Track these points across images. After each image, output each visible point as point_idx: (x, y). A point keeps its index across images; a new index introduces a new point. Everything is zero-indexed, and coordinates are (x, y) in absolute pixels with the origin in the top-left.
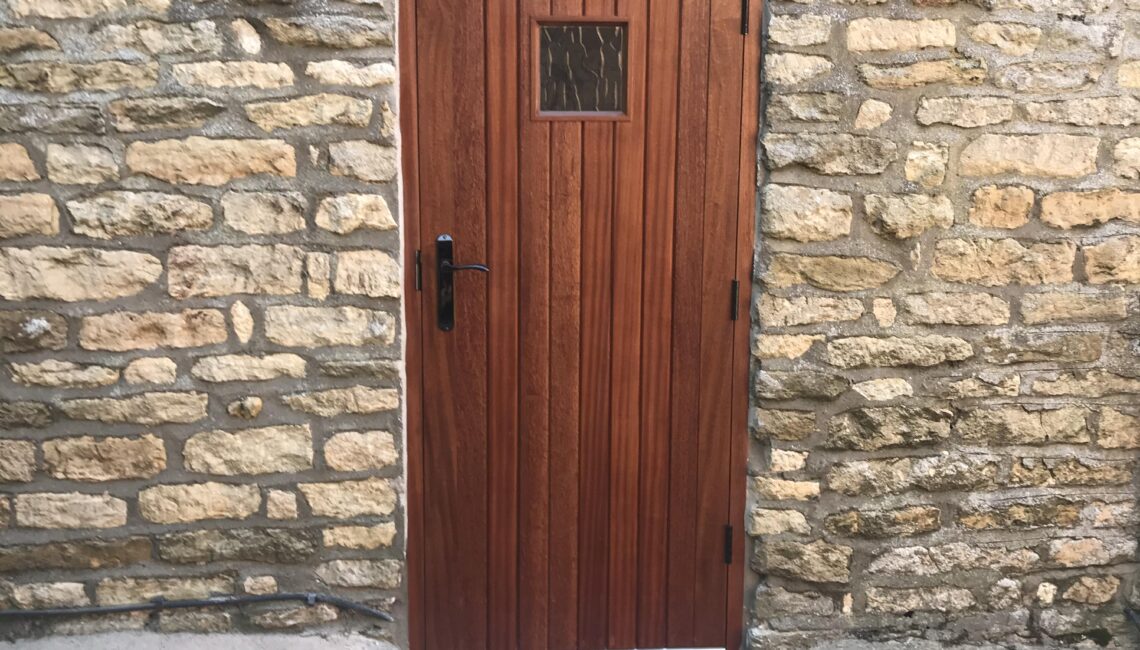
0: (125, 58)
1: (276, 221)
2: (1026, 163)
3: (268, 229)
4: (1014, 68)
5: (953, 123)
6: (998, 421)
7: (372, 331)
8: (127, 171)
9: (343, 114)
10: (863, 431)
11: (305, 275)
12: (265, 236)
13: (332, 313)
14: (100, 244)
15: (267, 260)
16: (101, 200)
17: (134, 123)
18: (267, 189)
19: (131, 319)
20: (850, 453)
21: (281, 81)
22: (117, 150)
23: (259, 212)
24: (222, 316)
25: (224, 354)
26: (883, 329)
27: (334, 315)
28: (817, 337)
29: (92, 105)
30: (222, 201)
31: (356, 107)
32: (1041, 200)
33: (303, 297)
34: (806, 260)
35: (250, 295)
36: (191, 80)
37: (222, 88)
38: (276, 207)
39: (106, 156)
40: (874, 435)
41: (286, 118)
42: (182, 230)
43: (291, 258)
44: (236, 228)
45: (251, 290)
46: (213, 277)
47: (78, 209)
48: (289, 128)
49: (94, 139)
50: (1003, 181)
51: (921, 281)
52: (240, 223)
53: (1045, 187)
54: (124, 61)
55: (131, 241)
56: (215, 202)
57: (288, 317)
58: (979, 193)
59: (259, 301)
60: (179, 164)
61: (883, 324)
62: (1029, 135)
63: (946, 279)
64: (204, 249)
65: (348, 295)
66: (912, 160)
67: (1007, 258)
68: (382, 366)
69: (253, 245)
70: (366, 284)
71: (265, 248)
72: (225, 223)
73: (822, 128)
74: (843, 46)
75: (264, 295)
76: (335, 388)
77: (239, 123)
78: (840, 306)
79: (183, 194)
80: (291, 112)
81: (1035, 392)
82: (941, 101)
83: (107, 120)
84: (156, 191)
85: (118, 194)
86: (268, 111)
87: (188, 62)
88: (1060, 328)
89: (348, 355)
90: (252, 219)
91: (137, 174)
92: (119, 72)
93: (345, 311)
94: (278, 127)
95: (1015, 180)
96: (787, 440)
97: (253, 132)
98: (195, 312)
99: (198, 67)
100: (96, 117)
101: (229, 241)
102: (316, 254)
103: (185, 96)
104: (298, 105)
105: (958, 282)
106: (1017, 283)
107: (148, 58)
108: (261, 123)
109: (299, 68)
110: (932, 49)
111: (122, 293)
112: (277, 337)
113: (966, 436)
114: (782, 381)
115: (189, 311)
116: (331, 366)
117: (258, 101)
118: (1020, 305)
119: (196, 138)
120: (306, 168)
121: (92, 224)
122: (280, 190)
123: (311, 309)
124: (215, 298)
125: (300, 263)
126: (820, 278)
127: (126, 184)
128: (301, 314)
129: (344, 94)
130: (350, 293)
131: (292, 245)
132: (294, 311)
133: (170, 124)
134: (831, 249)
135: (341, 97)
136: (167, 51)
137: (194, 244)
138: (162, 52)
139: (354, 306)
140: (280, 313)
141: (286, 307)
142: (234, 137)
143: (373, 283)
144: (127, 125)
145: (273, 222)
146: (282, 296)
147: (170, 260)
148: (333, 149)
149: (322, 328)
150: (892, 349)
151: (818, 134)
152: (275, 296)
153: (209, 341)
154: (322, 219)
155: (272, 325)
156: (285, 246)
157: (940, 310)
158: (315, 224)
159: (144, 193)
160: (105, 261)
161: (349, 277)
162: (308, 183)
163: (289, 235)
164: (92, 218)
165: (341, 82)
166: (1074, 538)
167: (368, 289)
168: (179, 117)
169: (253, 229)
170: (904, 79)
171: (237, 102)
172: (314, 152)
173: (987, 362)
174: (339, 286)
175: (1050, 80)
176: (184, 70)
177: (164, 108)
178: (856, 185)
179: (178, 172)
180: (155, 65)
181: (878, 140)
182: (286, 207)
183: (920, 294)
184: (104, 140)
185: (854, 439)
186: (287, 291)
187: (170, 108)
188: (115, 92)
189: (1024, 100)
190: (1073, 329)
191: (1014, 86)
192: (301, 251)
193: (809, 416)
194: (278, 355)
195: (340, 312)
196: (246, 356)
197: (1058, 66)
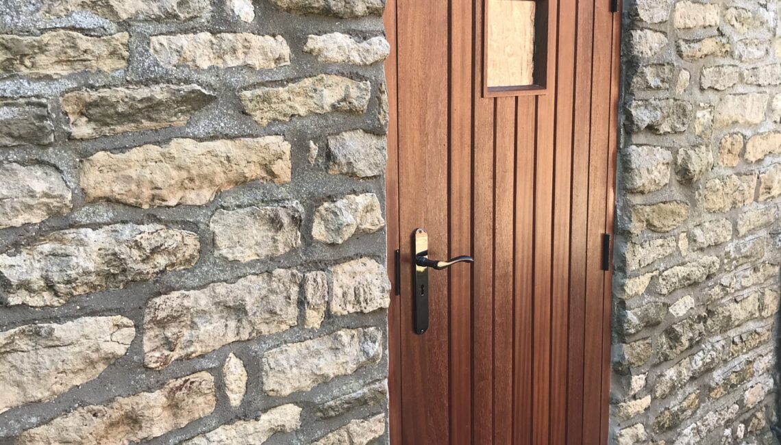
0: (84, 26)
1: (275, 241)
2: (742, 116)
3: (264, 252)
4: (740, 43)
5: (715, 87)
6: (728, 314)
7: (366, 353)
8: (84, 198)
9: (344, 100)
10: (671, 344)
11: (302, 303)
12: (262, 262)
13: (328, 342)
14: (48, 314)
15: (264, 292)
16: (47, 247)
17: (93, 125)
18: (263, 201)
19: (95, 415)
20: (665, 363)
21: (278, 60)
22: (69, 167)
23: (255, 232)
24: (212, 378)
25: (215, 428)
26: (684, 258)
27: (330, 344)
28: (655, 273)
29: (34, 99)
30: (212, 225)
31: (355, 89)
32: (747, 142)
33: (300, 331)
34: (648, 209)
35: (244, 341)
36: (175, 59)
37: (210, 68)
38: (275, 223)
39: (54, 178)
40: (677, 345)
41: (284, 107)
42: (163, 272)
43: (287, 285)
44: (230, 257)
45: (245, 336)
46: (202, 329)
47: (11, 266)
48: (287, 119)
49: (35, 153)
50: (732, 131)
51: (700, 215)
52: (235, 250)
53: (748, 133)
54: (81, 30)
55: (94, 302)
56: (202, 227)
57: (287, 359)
58: (723, 141)
59: (255, 347)
60: (159, 179)
61: (684, 253)
62: (743, 94)
63: (709, 211)
64: (192, 292)
65: (343, 316)
66: (699, 118)
67: (733, 190)
68: (375, 390)
69: (249, 277)
70: (362, 299)
71: (261, 278)
72: (216, 253)
73: (661, 94)
74: (672, 24)
75: (259, 337)
76: (331, 432)
77: (232, 117)
78: (666, 244)
79: (159, 221)
80: (290, 99)
81: (742, 286)
82: (711, 69)
83: (57, 122)
84: (124, 222)
85: (70, 234)
86: (266, 99)
87: (171, 33)
88: (751, 237)
89: (344, 388)
90: (247, 243)
91: (96, 201)
92: (75, 47)
93: (340, 336)
94: (275, 120)
95: (736, 130)
96: (639, 366)
97: (249, 127)
98: (180, 382)
99: (183, 40)
100: (42, 118)
101: (222, 277)
102: (314, 273)
103: (169, 82)
104: (297, 90)
105: (714, 212)
106: (735, 207)
107: (114, 26)
108: (257, 116)
109: (297, 42)
110: (709, 28)
111: (78, 381)
112: (276, 387)
113: (713, 330)
114: (638, 316)
115: (174, 383)
116: (330, 407)
117: (254, 86)
118: (737, 223)
119: (181, 140)
120: (303, 169)
121: (36, 287)
122: (278, 201)
123: (309, 342)
124: (202, 356)
125: (296, 289)
126: (656, 223)
127: (80, 216)
128: (299, 352)
129: (343, 74)
130: (345, 313)
131: (289, 267)
132: (293, 349)
133: (146, 123)
134: (661, 198)
135: (339, 79)
136: (141, 17)
137: (178, 289)
138: (134, 18)
139: (348, 328)
140: (280, 357)
141: (284, 347)
142: (227, 137)
143: (368, 296)
144: (83, 129)
145: (271, 243)
146: (278, 334)
147: (147, 318)
148: (332, 143)
149: (322, 363)
150: (688, 272)
151: (660, 100)
152: (270, 336)
153: (197, 416)
154: (319, 231)
155: (270, 374)
156: (282, 270)
157: (708, 235)
158: (312, 237)
159: (107, 227)
160: (58, 339)
161: (344, 294)
162: (307, 187)
163: (287, 255)
164: (35, 278)
165: (340, 59)
166: (752, 387)
167: (363, 305)
168: (159, 112)
169: (247, 256)
170: (698, 52)
171: (229, 88)
172: (314, 148)
173: (725, 270)
174: (336, 308)
175: (753, 52)
176: (165, 44)
177: (141, 101)
178: (674, 142)
179: (157, 192)
180: (123, 37)
181: (684, 103)
182: (286, 220)
183: (699, 225)
184: (51, 155)
185: (668, 352)
186: (284, 327)
187: (149, 99)
188: (69, 77)
189: (743, 66)
190: (756, 236)
191: (740, 57)
192: (299, 274)
193: (648, 341)
194: (274, 411)
195: (336, 338)
196: (238, 423)
197: (755, 41)
